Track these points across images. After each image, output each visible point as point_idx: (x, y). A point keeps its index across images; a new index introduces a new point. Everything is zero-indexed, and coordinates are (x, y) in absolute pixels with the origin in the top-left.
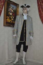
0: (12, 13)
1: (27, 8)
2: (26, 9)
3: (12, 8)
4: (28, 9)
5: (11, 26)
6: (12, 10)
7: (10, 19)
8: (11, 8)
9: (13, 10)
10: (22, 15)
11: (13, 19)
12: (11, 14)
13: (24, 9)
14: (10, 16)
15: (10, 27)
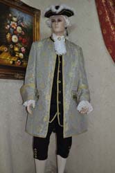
0: (19, 35)
1: (64, 17)
2: (59, 21)
3: (17, 22)
4: (67, 20)
5: (18, 75)
6: (19, 28)
7: (13, 54)
8: (15, 19)
9: (21, 26)
11: (21, 55)
12: (15, 39)
14: (11, 46)
15: (14, 78)
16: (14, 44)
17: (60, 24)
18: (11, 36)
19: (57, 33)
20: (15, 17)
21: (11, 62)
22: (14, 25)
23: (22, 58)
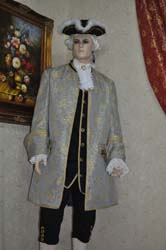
0: (22, 57)
1: (92, 37)
2: (85, 42)
3: (20, 38)
5: (18, 118)
6: (23, 47)
7: (13, 85)
8: (17, 33)
9: (25, 43)
10: (68, 68)
11: (24, 87)
12: (16, 63)
13: (76, 42)
14: (11, 74)
15: (12, 121)
16: (15, 71)
17: (85, 47)
18: (12, 58)
19: (80, 59)
20: (18, 30)
21: (10, 98)
22: (16, 42)
23: (25, 91)
